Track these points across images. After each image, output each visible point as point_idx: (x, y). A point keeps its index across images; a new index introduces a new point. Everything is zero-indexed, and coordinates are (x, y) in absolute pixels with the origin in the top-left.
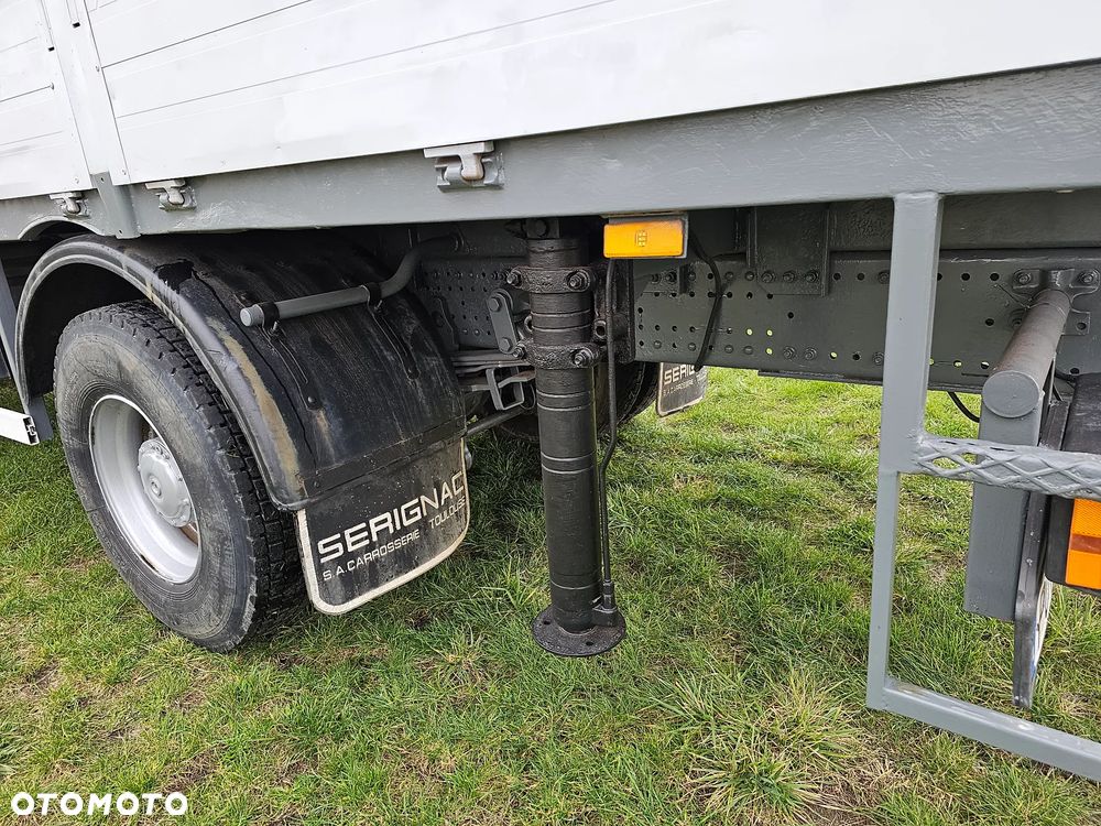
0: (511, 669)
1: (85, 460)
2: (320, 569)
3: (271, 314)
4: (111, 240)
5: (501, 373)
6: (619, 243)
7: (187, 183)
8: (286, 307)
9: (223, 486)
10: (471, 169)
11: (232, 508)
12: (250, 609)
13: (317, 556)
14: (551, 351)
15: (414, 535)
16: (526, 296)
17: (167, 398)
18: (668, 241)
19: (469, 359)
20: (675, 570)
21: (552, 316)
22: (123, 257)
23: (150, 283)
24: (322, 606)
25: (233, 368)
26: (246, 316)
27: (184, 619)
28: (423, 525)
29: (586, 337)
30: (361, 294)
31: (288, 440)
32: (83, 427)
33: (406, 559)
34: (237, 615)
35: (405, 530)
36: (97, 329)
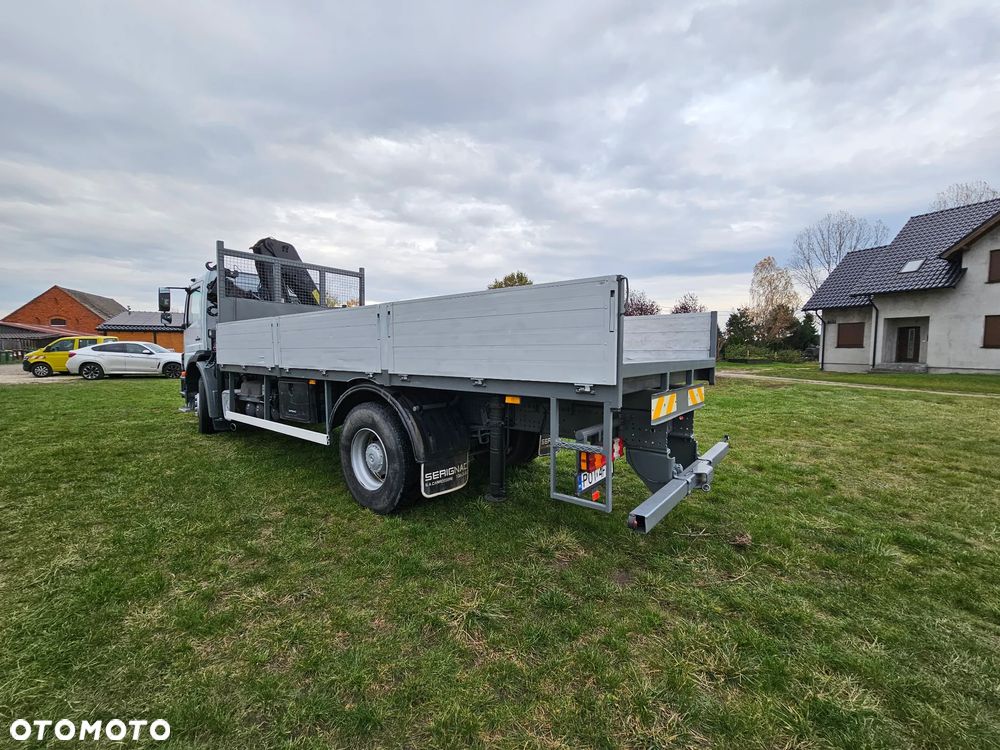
0: (477, 525)
1: (348, 451)
2: (425, 482)
3: (421, 409)
4: (382, 386)
5: (482, 432)
6: (508, 400)
7: (409, 376)
8: (425, 407)
9: (399, 456)
10: (480, 383)
11: (400, 462)
12: (399, 496)
13: (425, 479)
14: (495, 422)
15: (451, 479)
16: (490, 409)
17: (387, 429)
18: (517, 401)
19: (472, 427)
20: (536, 506)
21: (496, 414)
22: (382, 391)
23: (390, 398)
24: (424, 494)
25: (410, 423)
26: (415, 409)
27: (374, 502)
28: (454, 476)
29: (503, 420)
30: (444, 405)
31: (422, 443)
32: (350, 439)
33: (448, 485)
34: (395, 498)
35: (449, 476)
36: (367, 408)
